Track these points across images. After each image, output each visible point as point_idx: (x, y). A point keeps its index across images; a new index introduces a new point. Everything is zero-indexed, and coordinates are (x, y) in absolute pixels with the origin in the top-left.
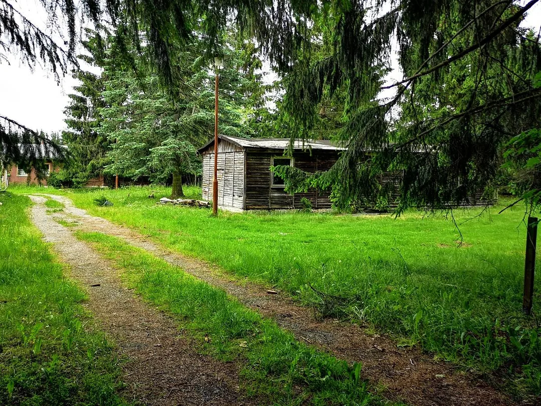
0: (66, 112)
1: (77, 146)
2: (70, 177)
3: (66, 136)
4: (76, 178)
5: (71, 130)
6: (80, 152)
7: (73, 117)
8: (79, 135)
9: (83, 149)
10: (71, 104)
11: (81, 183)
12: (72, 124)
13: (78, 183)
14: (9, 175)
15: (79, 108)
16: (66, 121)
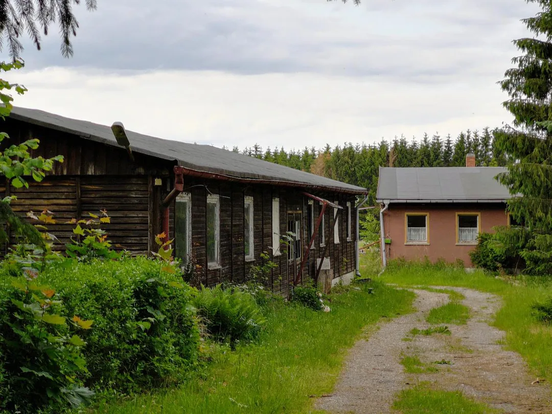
0: (511, 86)
1: (532, 167)
2: (518, 248)
3: (508, 143)
4: (533, 248)
5: (522, 129)
6: (538, 184)
7: (524, 97)
8: (539, 140)
9: (547, 176)
10: (521, 65)
11: (543, 261)
12: (523, 113)
13: (536, 261)
14: (388, 241)
15: (539, 72)
16: (511, 107)
